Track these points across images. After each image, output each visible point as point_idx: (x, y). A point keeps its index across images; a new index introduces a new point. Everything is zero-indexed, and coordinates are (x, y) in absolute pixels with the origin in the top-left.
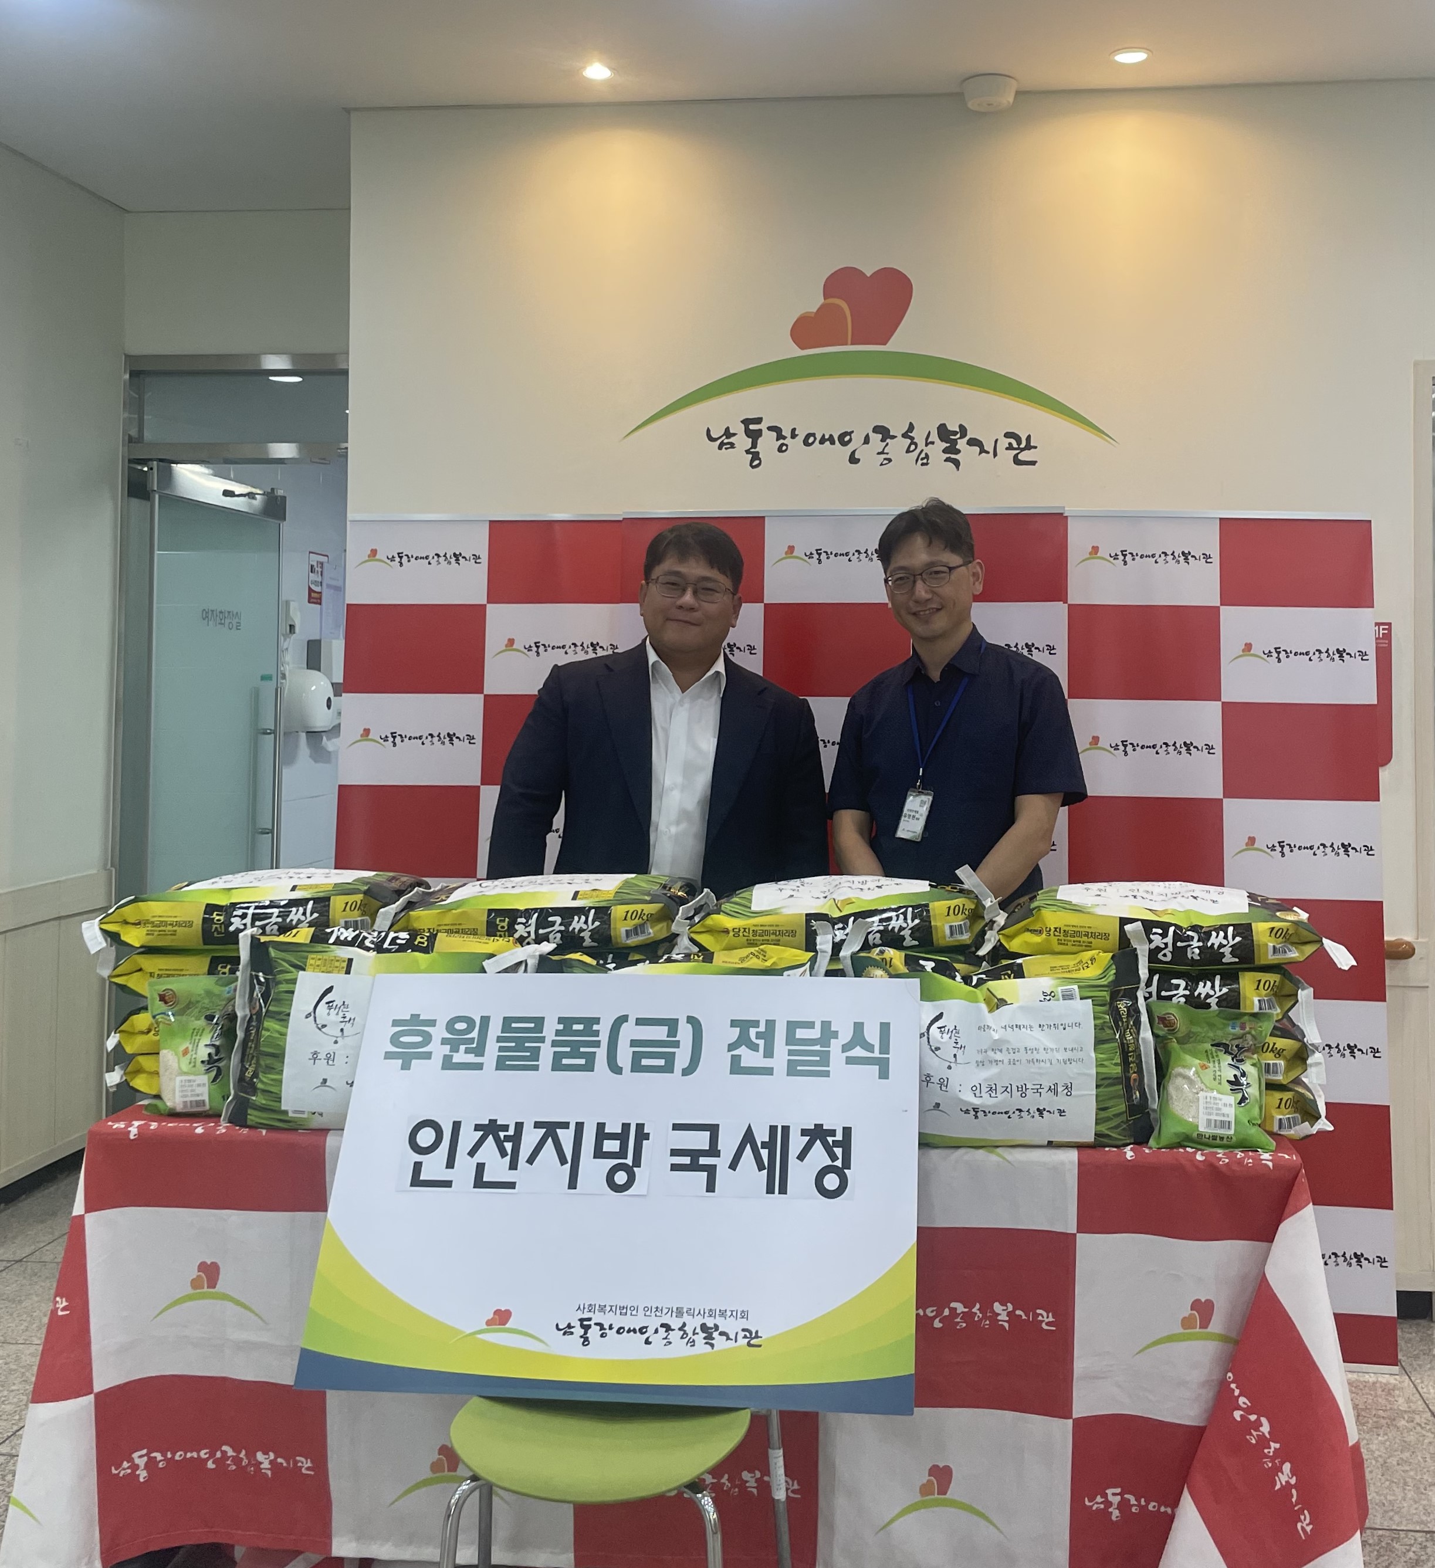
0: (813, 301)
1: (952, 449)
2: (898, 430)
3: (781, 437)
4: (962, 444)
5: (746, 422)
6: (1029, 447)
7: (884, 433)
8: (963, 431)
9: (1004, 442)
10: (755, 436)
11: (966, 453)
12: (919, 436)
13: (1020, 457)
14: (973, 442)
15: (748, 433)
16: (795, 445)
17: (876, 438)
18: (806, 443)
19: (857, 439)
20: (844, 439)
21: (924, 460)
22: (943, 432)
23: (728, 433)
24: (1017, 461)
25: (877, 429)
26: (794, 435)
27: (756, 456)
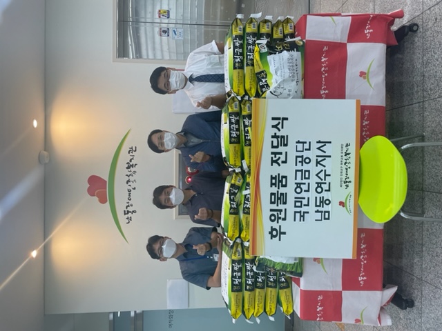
0: (96, 199)
1: (132, 166)
2: (127, 178)
3: (128, 206)
4: (131, 164)
5: (125, 214)
6: (132, 148)
7: (128, 181)
8: (128, 163)
9: (131, 154)
10: (128, 212)
11: (133, 162)
12: (129, 173)
13: (134, 149)
14: (131, 161)
15: (128, 213)
16: (131, 202)
17: (129, 184)
18: (130, 200)
19: (130, 188)
20: (129, 191)
21: (135, 172)
22: (128, 168)
23: (128, 218)
24: (135, 151)
25: (127, 183)
26: (128, 203)
27: (133, 212)
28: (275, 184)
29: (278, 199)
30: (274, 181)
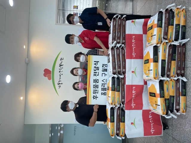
28: (95, 82)
29: (96, 86)
30: (94, 81)
